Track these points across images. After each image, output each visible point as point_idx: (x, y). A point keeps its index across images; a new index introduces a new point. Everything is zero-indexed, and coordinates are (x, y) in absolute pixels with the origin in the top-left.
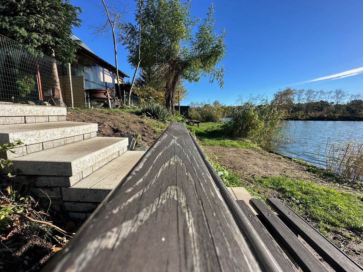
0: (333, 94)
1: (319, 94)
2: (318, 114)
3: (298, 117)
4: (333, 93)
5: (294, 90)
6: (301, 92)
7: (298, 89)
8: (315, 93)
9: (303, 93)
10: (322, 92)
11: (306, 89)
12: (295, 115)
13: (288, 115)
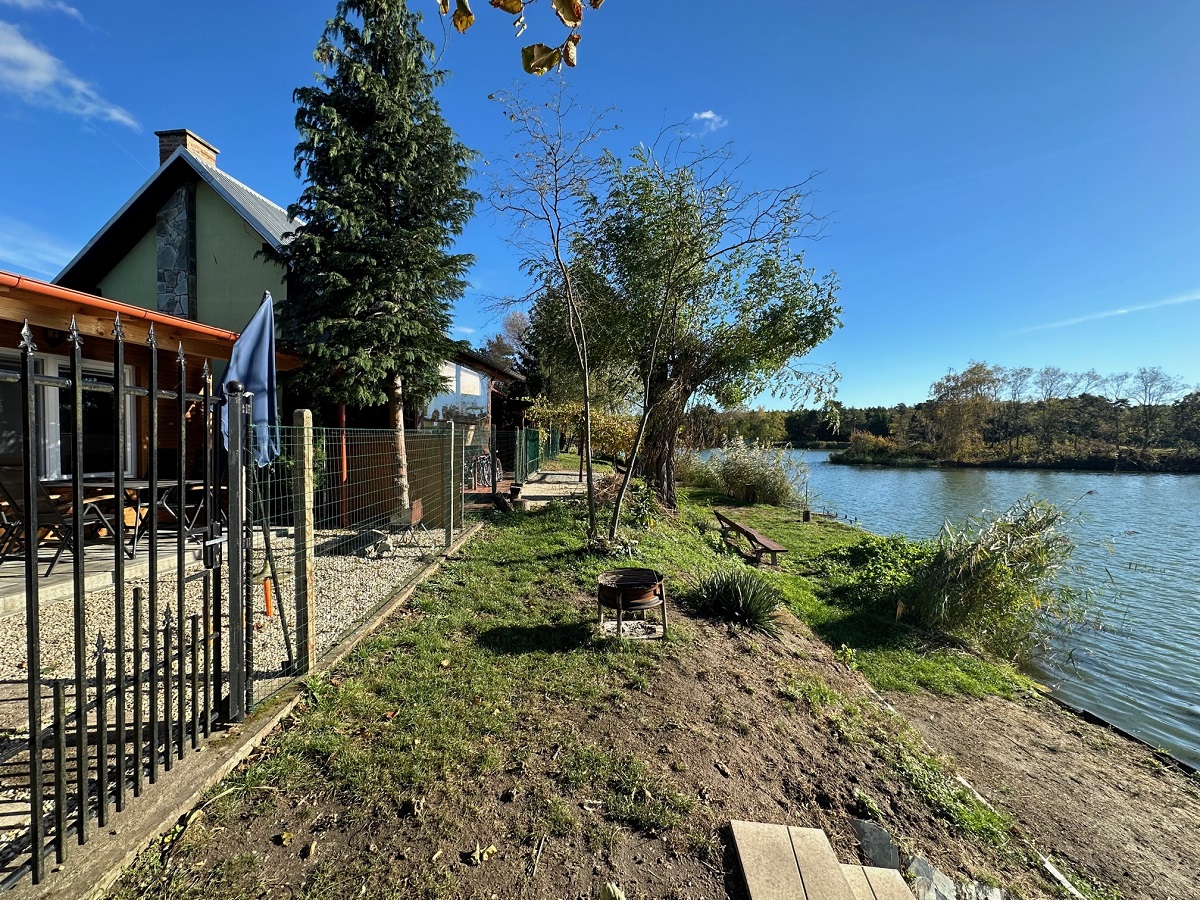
1: (1084, 383)
3: (1017, 458)
6: (1021, 375)
7: (1010, 367)
10: (1095, 378)
11: (1038, 367)
12: (1010, 450)
13: (983, 449)
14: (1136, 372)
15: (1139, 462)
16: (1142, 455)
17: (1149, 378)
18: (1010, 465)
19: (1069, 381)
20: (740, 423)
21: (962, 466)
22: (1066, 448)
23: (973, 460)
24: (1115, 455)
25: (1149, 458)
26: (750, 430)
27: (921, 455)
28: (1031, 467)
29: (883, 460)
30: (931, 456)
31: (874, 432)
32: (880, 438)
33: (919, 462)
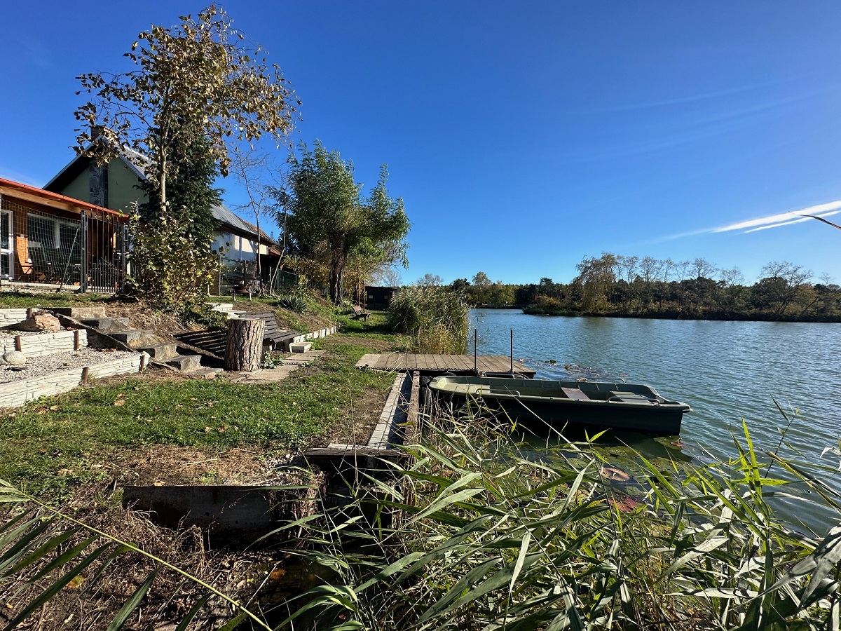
2: (666, 306)
5: (619, 257)
6: (632, 261)
12: (624, 307)
13: (610, 305)
14: (694, 261)
15: (692, 314)
16: (694, 310)
17: (699, 264)
18: (624, 315)
19: (658, 265)
20: (486, 292)
21: (595, 315)
22: (653, 306)
23: (602, 312)
24: (679, 309)
25: (697, 312)
26: (491, 296)
27: (574, 309)
28: (634, 316)
29: (551, 311)
30: (579, 310)
31: (549, 295)
32: (552, 299)
33: (571, 313)
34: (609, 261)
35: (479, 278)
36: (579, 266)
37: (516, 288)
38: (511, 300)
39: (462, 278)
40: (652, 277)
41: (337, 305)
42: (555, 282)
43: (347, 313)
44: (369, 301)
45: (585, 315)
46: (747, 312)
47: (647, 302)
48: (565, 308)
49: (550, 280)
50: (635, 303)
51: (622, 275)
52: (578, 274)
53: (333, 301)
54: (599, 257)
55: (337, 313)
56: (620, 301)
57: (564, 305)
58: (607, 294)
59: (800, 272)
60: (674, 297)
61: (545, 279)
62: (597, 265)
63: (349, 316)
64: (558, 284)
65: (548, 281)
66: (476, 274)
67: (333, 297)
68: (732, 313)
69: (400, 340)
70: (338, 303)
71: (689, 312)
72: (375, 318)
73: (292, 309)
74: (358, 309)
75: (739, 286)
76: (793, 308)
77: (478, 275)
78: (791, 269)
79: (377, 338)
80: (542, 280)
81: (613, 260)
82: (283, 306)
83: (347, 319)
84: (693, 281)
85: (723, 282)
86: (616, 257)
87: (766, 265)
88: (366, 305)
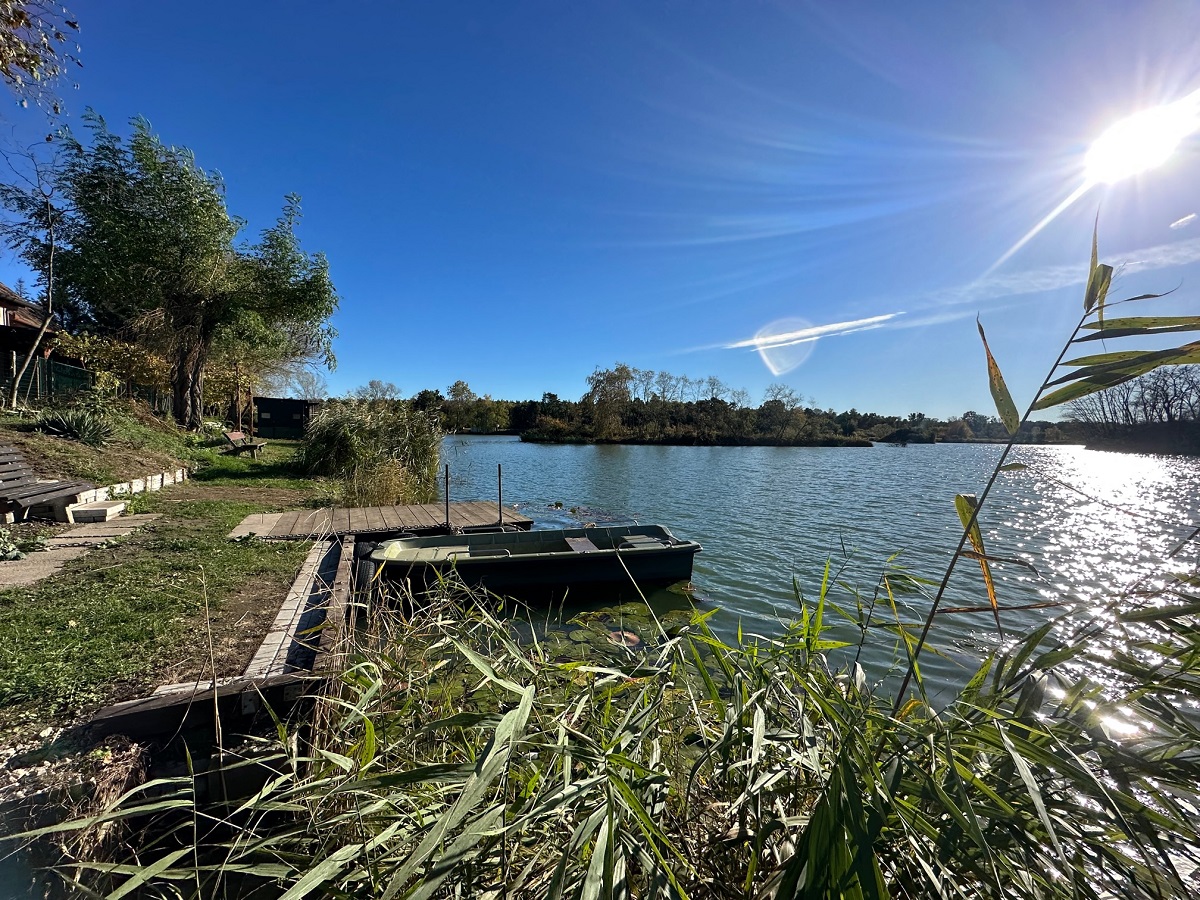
0: (705, 386)
1: (681, 383)
2: (682, 430)
3: (643, 436)
4: (704, 384)
5: (635, 371)
6: (648, 375)
7: (643, 369)
8: (674, 382)
9: (654, 380)
10: (686, 381)
11: (657, 373)
12: (640, 431)
13: (626, 430)
14: (707, 380)
15: (707, 439)
16: (708, 435)
17: (713, 383)
18: (640, 441)
20: (468, 410)
21: (609, 442)
22: (670, 430)
23: (617, 438)
24: (695, 434)
25: (711, 437)
26: (477, 417)
27: (585, 434)
28: (651, 443)
29: (556, 438)
30: (591, 436)
31: (554, 417)
32: (557, 421)
33: (580, 439)
34: (623, 374)
35: (458, 389)
36: (590, 379)
37: (511, 405)
38: (504, 421)
39: (431, 389)
40: (669, 397)
41: (190, 429)
42: (561, 398)
43: (212, 444)
44: (261, 423)
45: (599, 442)
46: (753, 436)
47: (663, 426)
48: (573, 433)
49: (555, 396)
50: (652, 426)
51: (638, 392)
52: (588, 389)
53: (181, 421)
54: (612, 369)
55: (190, 444)
56: (636, 424)
57: (572, 429)
58: (622, 415)
59: (794, 396)
60: (689, 420)
61: (549, 394)
62: (611, 379)
63: (218, 449)
64: (565, 402)
65: (552, 397)
66: (452, 384)
67: (179, 415)
68: (741, 438)
69: (321, 487)
70: (192, 425)
71: (704, 437)
72: (270, 452)
73: (76, 436)
74: (237, 436)
75: (747, 409)
76: (790, 432)
77: (456, 385)
78: (787, 392)
79: (277, 486)
80: (545, 395)
81: (628, 373)
82: (49, 432)
83: (214, 454)
84: (707, 402)
85: (733, 404)
86: (631, 369)
87: (768, 387)
88: (255, 430)
